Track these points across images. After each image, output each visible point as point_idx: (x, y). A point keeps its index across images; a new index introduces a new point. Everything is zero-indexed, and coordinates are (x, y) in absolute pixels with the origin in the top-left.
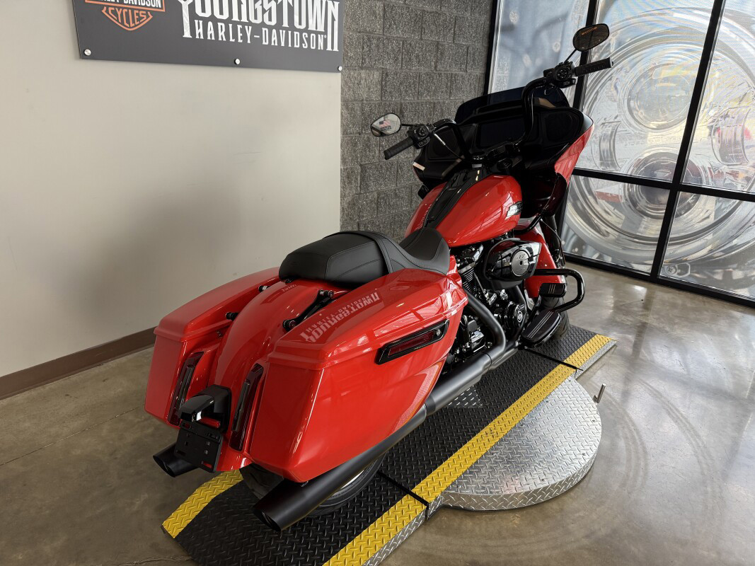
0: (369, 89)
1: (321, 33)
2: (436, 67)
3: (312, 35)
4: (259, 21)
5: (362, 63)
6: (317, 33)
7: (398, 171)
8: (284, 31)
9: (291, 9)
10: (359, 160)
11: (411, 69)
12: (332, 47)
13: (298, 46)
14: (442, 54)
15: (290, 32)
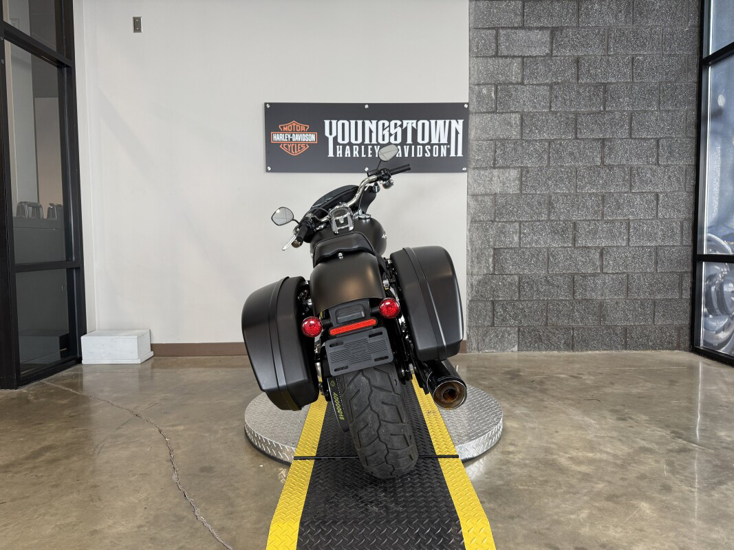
0: (504, 184)
1: (444, 144)
2: (603, 162)
3: (434, 147)
4: (386, 141)
5: (494, 164)
6: (439, 145)
7: (549, 258)
8: (408, 147)
9: (415, 131)
10: (492, 244)
11: (562, 166)
12: (456, 153)
13: (421, 155)
14: (610, 149)
15: (413, 147)
